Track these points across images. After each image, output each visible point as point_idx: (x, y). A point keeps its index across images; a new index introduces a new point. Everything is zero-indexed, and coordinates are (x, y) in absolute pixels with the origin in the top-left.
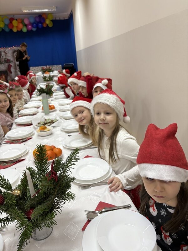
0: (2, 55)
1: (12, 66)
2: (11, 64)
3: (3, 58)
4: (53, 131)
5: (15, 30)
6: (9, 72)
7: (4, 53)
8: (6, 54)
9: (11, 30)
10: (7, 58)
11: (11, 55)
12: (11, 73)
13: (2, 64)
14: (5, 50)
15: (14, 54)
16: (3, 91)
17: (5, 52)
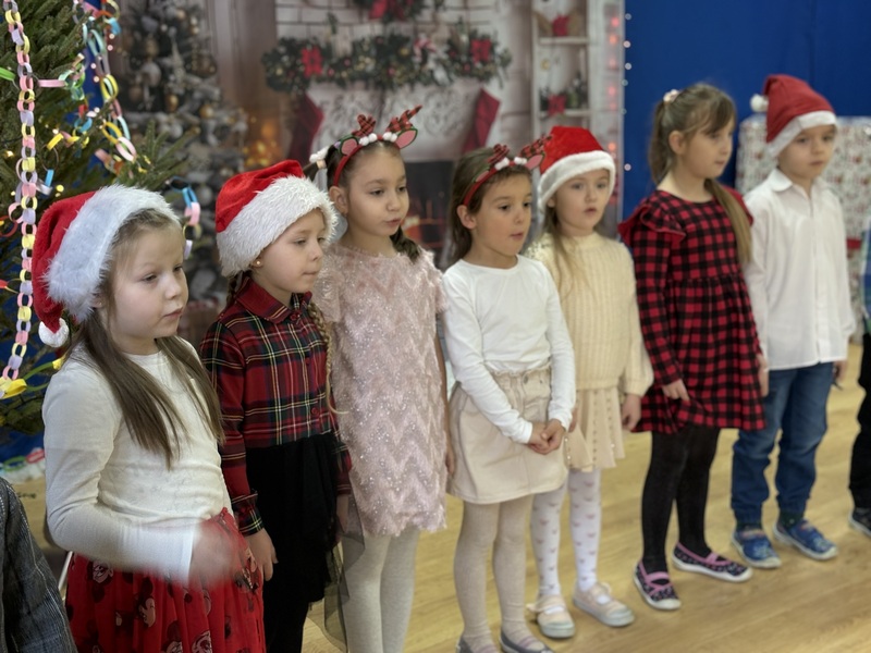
1: (503, 109)
2: (494, 89)
10: (474, 17)
13: (422, 90)
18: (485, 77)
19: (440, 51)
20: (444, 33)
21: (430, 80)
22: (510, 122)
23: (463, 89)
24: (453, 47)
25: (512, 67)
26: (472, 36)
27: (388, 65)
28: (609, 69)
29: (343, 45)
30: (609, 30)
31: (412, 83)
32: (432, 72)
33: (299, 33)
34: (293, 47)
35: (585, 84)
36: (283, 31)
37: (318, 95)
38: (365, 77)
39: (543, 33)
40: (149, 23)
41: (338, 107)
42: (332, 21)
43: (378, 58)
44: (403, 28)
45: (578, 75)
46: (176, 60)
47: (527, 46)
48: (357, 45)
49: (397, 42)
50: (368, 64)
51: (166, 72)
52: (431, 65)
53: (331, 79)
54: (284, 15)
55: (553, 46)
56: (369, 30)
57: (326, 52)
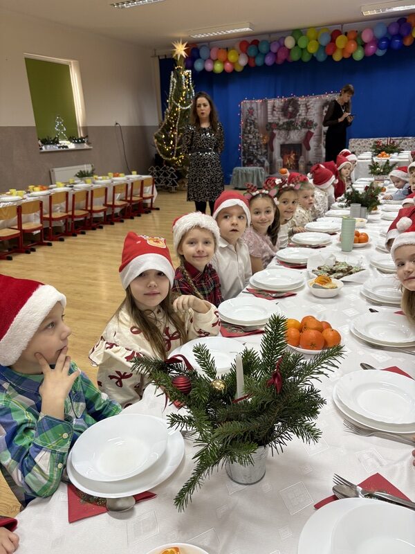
0: (300, 111)
1: (315, 134)
2: (312, 130)
3: (301, 117)
4: (342, 290)
5: (337, 57)
6: (304, 148)
7: (305, 108)
8: (308, 109)
9: (330, 57)
10: (308, 117)
11: (318, 111)
12: (309, 148)
13: (296, 131)
14: (308, 102)
15: (323, 109)
16: (267, 192)
17: (306, 106)
18: (311, 128)
19: (300, 124)
20: (300, 120)
21: (297, 129)
22: (316, 137)
23: (304, 131)
24: (302, 123)
25: (318, 126)
26: (307, 121)
27: (290, 126)
29: (281, 123)
31: (294, 129)
32: (298, 127)
33: (272, 121)
34: (270, 123)
36: (269, 121)
37: (275, 131)
38: (284, 129)
40: (248, 121)
41: (279, 133)
42: (279, 119)
43: (287, 125)
44: (293, 120)
46: (252, 126)
48: (284, 123)
49: (292, 122)
50: (285, 126)
51: (251, 128)
53: (278, 129)
54: (269, 118)
56: (286, 120)
57: (277, 124)
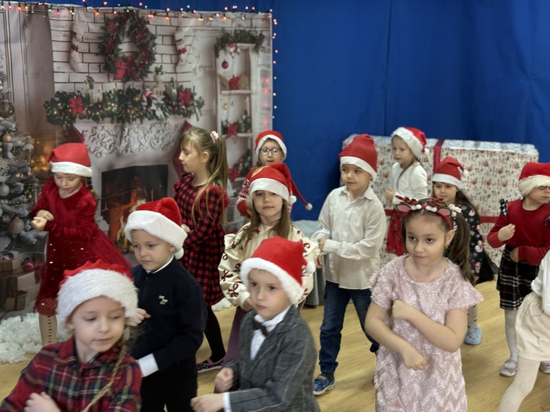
3: (161, 78)
8: (178, 53)
10: (181, 78)
13: (147, 123)
14: (178, 28)
18: (188, 114)
19: (159, 99)
20: (162, 88)
21: (153, 116)
23: (173, 122)
26: (179, 89)
27: (126, 107)
28: (264, 109)
29: (97, 95)
30: (264, 85)
31: (141, 118)
32: (154, 111)
33: (69, 89)
34: (64, 97)
35: (250, 117)
36: (58, 88)
38: (111, 115)
39: (223, 87)
41: (94, 134)
42: (90, 80)
43: (119, 104)
44: (136, 85)
45: (246, 113)
47: (214, 95)
48: (106, 96)
49: (132, 93)
50: (114, 107)
52: (153, 107)
53: (89, 116)
55: (230, 95)
